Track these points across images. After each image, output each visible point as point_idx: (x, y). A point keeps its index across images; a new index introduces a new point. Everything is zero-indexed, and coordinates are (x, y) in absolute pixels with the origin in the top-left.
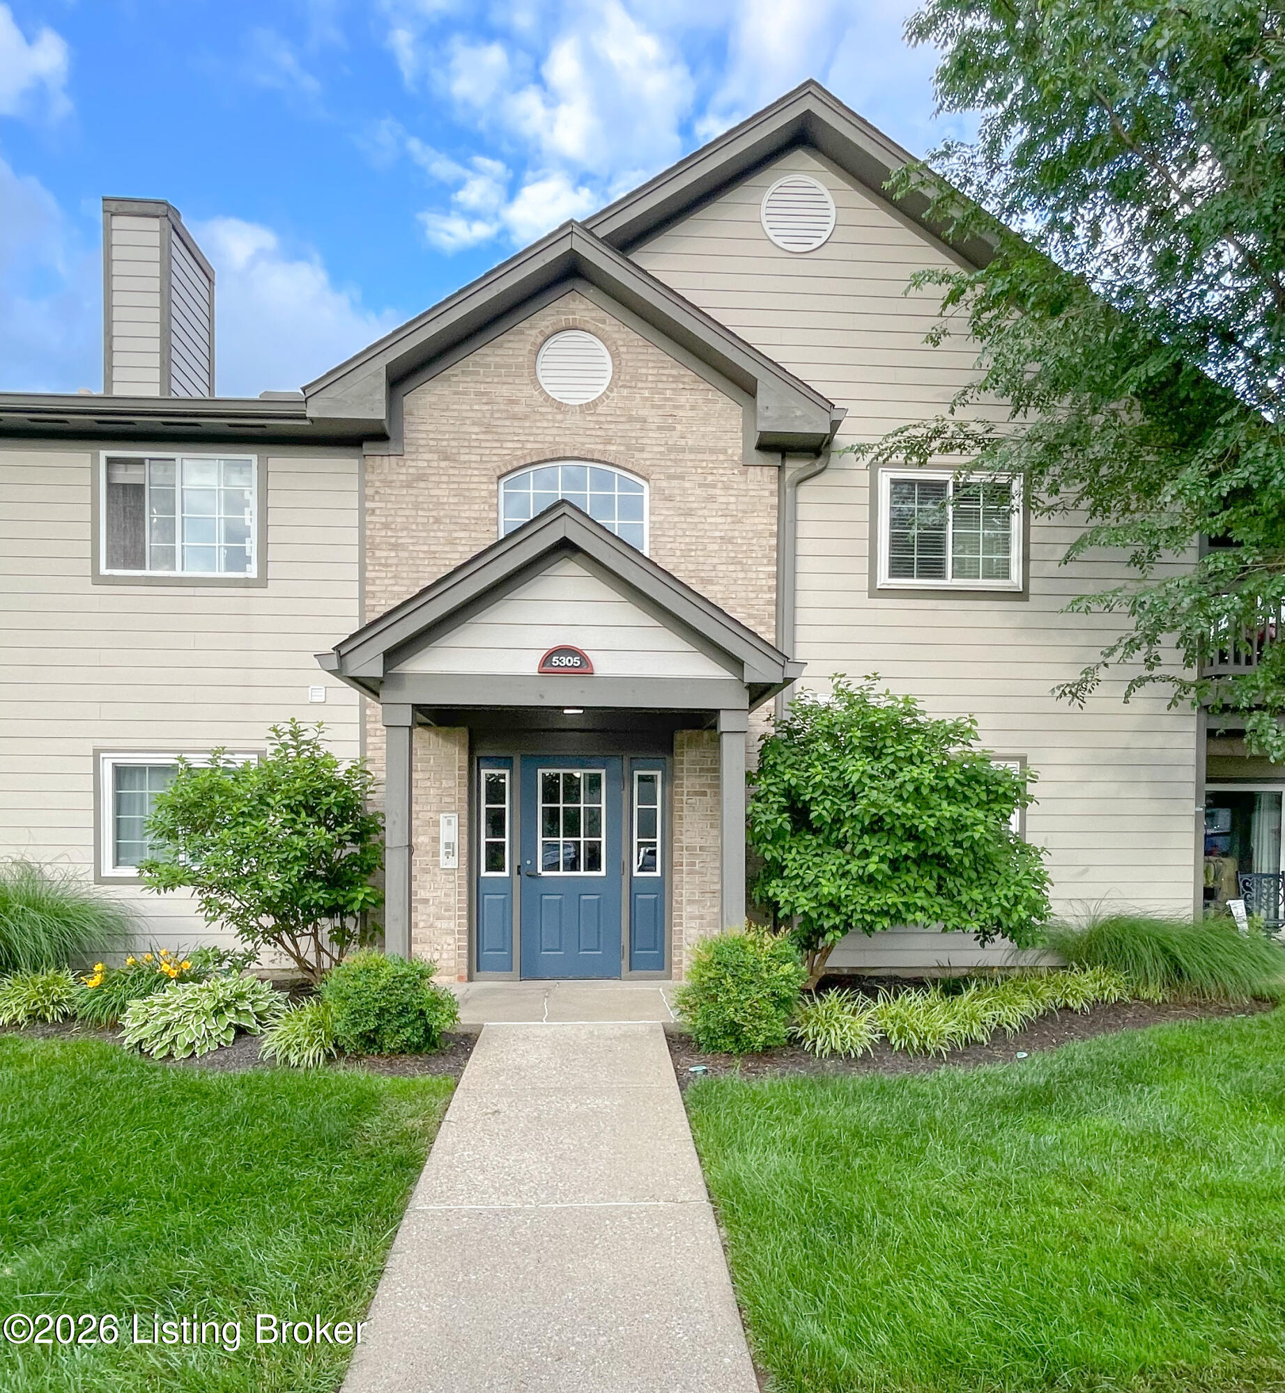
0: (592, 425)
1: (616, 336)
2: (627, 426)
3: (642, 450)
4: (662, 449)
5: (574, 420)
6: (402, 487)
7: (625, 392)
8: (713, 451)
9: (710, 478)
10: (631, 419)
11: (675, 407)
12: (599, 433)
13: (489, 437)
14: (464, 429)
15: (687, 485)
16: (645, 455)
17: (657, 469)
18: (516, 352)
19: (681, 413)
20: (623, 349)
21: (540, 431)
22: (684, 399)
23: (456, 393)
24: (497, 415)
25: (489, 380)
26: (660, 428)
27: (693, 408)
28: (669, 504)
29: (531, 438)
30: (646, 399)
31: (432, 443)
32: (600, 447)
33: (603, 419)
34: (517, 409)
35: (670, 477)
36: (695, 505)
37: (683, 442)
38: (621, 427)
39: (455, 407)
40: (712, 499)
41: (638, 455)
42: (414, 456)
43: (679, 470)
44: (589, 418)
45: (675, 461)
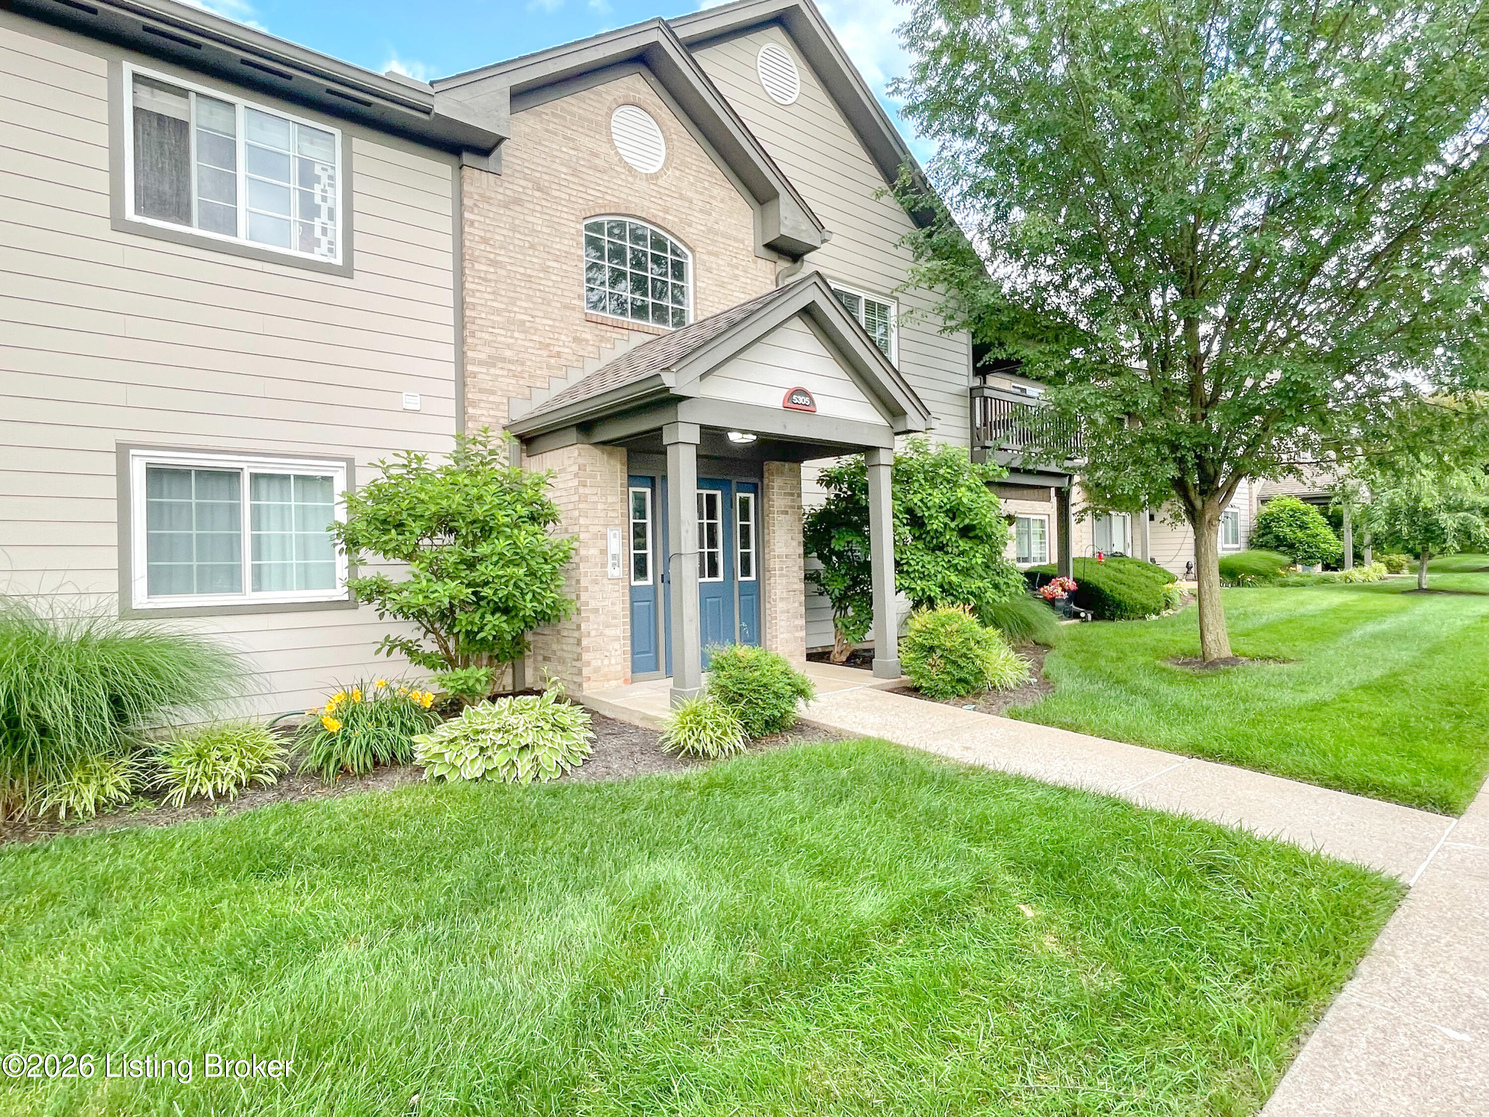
0: (654, 194)
1: (669, 123)
2: (679, 202)
3: (690, 226)
4: (703, 228)
5: (642, 185)
6: (499, 205)
7: (677, 173)
8: (736, 240)
9: (735, 260)
10: (681, 197)
11: (711, 197)
12: (660, 202)
13: (576, 180)
14: (554, 166)
15: (721, 262)
16: (692, 230)
17: (701, 244)
18: (596, 111)
19: (715, 203)
20: (674, 137)
21: (616, 187)
22: (716, 191)
23: (547, 131)
24: (582, 163)
25: (574, 128)
26: (701, 211)
27: (722, 201)
28: (710, 275)
29: (609, 191)
30: (692, 184)
31: (526, 171)
32: (660, 214)
33: (662, 191)
34: (597, 161)
35: (710, 253)
36: (726, 280)
37: (716, 226)
38: (674, 201)
39: (546, 143)
40: (736, 277)
41: (687, 229)
42: (510, 179)
43: (715, 249)
44: (652, 187)
45: (712, 240)
